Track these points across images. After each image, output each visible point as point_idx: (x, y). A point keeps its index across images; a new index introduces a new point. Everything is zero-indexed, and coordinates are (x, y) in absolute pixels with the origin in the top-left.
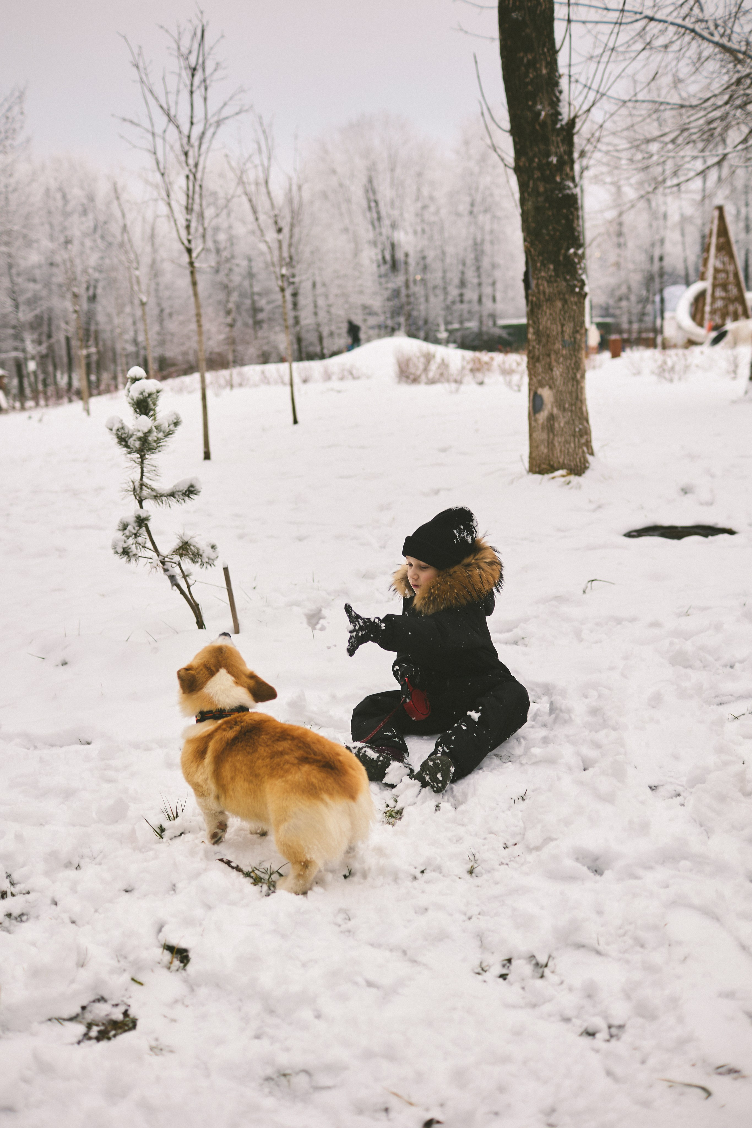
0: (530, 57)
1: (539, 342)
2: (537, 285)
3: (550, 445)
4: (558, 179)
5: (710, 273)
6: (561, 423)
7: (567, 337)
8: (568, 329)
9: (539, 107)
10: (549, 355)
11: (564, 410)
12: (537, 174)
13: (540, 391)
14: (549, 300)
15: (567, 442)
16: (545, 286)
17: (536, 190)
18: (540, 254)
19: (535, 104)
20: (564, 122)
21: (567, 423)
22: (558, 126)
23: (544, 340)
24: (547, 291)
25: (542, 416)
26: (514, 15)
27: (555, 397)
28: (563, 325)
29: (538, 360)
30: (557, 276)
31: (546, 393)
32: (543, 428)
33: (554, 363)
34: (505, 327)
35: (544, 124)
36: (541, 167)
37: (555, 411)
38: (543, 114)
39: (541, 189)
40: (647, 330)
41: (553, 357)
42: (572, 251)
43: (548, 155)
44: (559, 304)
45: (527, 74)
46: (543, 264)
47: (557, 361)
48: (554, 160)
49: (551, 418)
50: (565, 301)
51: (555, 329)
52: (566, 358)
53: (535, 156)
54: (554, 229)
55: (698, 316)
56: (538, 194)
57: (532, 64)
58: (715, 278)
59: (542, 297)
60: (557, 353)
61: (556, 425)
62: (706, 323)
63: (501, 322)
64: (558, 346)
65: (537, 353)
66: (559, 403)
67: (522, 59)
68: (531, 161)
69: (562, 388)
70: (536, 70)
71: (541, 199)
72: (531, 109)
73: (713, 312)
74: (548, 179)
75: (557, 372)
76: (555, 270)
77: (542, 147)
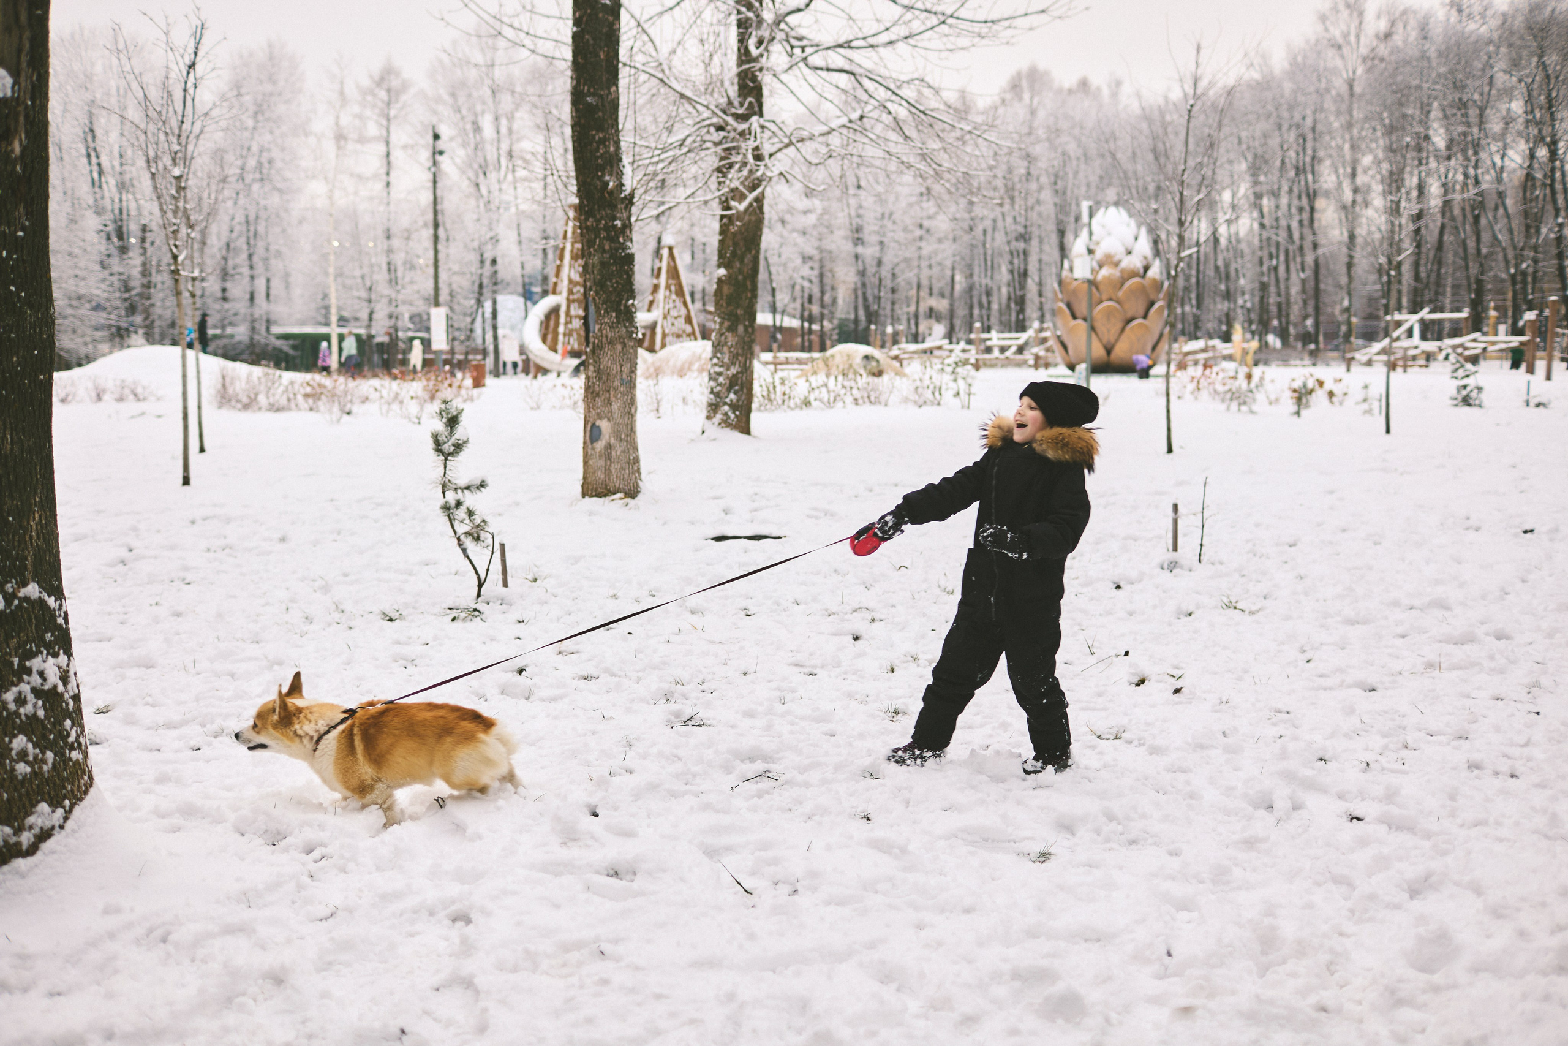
0: (601, 135)
1: (600, 379)
2: (600, 330)
3: (608, 471)
4: (621, 240)
5: (564, 286)
6: (617, 451)
7: (624, 376)
8: (626, 369)
9: (607, 178)
10: (609, 391)
11: (621, 440)
12: (603, 234)
13: (598, 423)
14: (611, 343)
15: (622, 469)
16: (607, 330)
17: (601, 246)
18: (604, 303)
19: (603, 175)
20: (627, 193)
21: (623, 452)
22: (622, 196)
23: (604, 378)
24: (609, 335)
25: (600, 445)
26: (589, 99)
27: (613, 428)
28: (622, 366)
29: (598, 395)
30: (618, 322)
31: (604, 425)
32: (600, 456)
33: (613, 399)
34: (286, 337)
35: (611, 193)
36: (607, 228)
37: (613, 441)
38: (611, 184)
39: (607, 247)
40: (475, 351)
41: (612, 393)
42: (631, 302)
43: (614, 218)
44: (619, 347)
45: (597, 150)
46: (606, 311)
47: (616, 397)
48: (618, 223)
49: (609, 446)
50: (624, 345)
51: (615, 368)
52: (623, 394)
53: (602, 218)
54: (617, 282)
55: (549, 337)
56: (604, 251)
57: (602, 141)
58: (570, 292)
59: (604, 339)
60: (616, 389)
61: (613, 453)
62: (560, 347)
63: (276, 330)
64: (617, 383)
65: (597, 388)
66: (617, 434)
67: (594, 136)
68: (598, 221)
69: (619, 420)
70: (605, 146)
71: (606, 256)
72: (600, 178)
73: (568, 334)
74: (613, 240)
75: (615, 406)
76: (617, 317)
77: (609, 212)
